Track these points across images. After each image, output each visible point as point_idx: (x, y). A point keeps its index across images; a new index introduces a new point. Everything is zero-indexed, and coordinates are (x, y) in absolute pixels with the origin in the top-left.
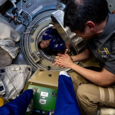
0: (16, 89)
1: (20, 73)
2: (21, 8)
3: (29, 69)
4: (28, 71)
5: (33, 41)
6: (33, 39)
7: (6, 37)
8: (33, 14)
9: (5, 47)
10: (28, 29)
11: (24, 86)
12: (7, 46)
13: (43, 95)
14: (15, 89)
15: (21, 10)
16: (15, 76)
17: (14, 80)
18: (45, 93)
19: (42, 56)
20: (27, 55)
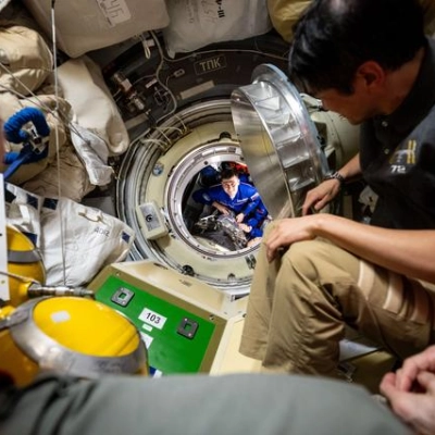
0: (67, 271)
1: (97, 230)
2: (155, 77)
3: (126, 237)
4: (121, 240)
5: (160, 173)
6: (163, 167)
7: (92, 127)
8: (183, 98)
9: (83, 146)
10: (155, 133)
11: (92, 275)
12: (88, 144)
13: (148, 321)
14: (65, 269)
15: (155, 81)
16: (78, 232)
17: (70, 240)
18: (157, 315)
19: (172, 228)
20: (126, 208)
